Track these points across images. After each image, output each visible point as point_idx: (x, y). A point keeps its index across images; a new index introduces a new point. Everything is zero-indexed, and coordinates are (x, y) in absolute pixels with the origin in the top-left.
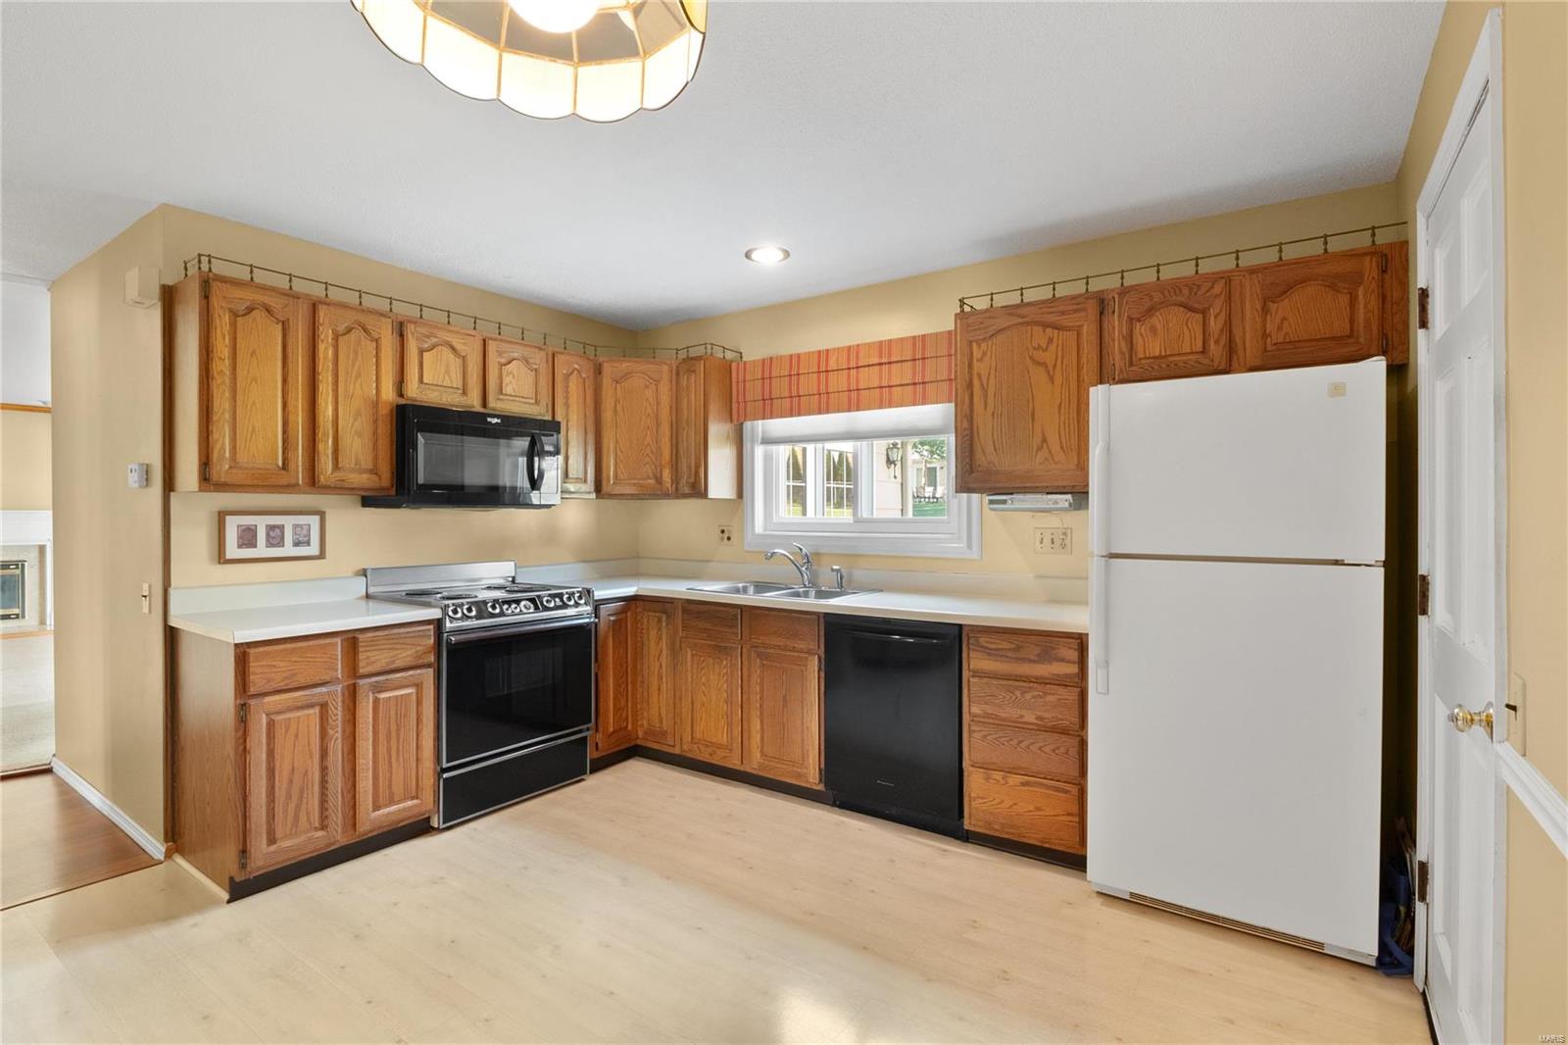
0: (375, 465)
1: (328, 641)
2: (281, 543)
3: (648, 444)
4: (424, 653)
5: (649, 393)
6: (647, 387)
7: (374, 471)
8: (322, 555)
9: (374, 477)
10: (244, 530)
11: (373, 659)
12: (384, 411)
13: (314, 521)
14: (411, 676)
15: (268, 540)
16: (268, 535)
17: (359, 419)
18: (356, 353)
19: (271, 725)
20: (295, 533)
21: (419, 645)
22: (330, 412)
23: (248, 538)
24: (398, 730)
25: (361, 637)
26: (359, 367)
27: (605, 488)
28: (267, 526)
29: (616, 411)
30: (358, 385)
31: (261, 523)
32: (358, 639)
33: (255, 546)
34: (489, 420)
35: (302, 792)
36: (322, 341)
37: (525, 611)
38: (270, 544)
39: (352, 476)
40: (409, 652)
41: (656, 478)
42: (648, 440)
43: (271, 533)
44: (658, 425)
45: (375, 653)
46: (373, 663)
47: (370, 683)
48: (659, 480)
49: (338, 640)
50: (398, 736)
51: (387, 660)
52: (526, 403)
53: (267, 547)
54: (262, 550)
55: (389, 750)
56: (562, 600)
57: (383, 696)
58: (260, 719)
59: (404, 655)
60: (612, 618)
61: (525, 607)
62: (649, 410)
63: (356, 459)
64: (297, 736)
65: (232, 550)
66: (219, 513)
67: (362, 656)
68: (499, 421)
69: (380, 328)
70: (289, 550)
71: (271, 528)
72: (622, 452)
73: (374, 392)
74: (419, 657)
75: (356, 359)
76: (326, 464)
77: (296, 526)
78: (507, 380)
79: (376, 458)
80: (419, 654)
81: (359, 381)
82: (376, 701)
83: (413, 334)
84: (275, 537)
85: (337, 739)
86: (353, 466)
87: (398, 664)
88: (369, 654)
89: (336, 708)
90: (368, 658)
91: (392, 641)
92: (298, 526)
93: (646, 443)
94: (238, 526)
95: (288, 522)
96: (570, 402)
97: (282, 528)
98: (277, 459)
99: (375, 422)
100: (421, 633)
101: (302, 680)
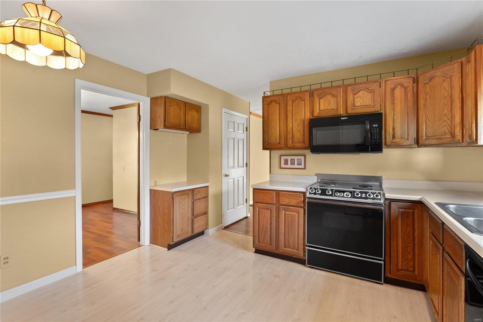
0: (304, 140)
1: (272, 192)
2: (294, 164)
3: (446, 114)
4: (300, 203)
5: (446, 85)
6: (444, 81)
7: (304, 142)
8: (305, 168)
9: (304, 144)
10: (285, 160)
11: (283, 200)
12: (307, 122)
13: (303, 158)
14: (296, 209)
15: (291, 163)
16: (291, 162)
17: (299, 127)
18: (298, 106)
19: (259, 211)
20: (297, 161)
21: (298, 200)
22: (291, 126)
23: (286, 162)
24: (291, 225)
25: (281, 193)
26: (299, 110)
27: (420, 142)
28: (291, 159)
29: (426, 100)
30: (298, 116)
31: (289, 158)
32: (279, 193)
33: (288, 165)
34: (342, 118)
35: (265, 232)
36: (288, 105)
37: (345, 196)
38: (291, 164)
39: (297, 144)
40: (295, 201)
41: (451, 134)
42: (446, 112)
43: (292, 161)
44: (452, 101)
45: (284, 199)
46: (284, 201)
47: (283, 207)
48: (453, 135)
49: (274, 192)
50: (291, 228)
51: (288, 202)
52: (367, 108)
53: (291, 165)
54: (289, 166)
55: (289, 231)
56: (366, 195)
57: (287, 212)
58: (256, 209)
59: (293, 201)
60: (401, 210)
61: (346, 195)
62: (446, 94)
63: (298, 139)
64: (264, 216)
65: (283, 166)
66: (280, 155)
67: (281, 199)
68: (347, 118)
69: (305, 96)
70: (296, 166)
71: (292, 160)
72: (429, 121)
73: (304, 117)
74: (298, 203)
75: (298, 108)
76: (290, 142)
77: (298, 159)
78: (356, 100)
79: (304, 138)
80: (298, 202)
81: (299, 115)
82: (285, 214)
83: (316, 94)
84: (293, 163)
85: (274, 221)
86: (297, 141)
87: (291, 204)
88: (282, 198)
89: (274, 212)
90: (282, 199)
91: (290, 196)
92: (299, 159)
93: (444, 113)
94: (284, 159)
95: (296, 158)
96: (395, 101)
97: (294, 160)
98: (277, 141)
99: (304, 126)
100: (298, 196)
101: (265, 201)
